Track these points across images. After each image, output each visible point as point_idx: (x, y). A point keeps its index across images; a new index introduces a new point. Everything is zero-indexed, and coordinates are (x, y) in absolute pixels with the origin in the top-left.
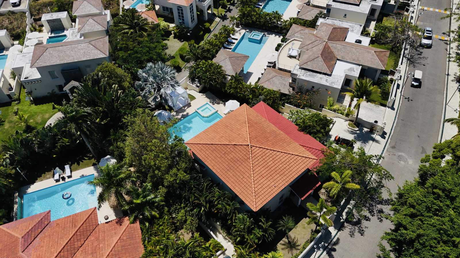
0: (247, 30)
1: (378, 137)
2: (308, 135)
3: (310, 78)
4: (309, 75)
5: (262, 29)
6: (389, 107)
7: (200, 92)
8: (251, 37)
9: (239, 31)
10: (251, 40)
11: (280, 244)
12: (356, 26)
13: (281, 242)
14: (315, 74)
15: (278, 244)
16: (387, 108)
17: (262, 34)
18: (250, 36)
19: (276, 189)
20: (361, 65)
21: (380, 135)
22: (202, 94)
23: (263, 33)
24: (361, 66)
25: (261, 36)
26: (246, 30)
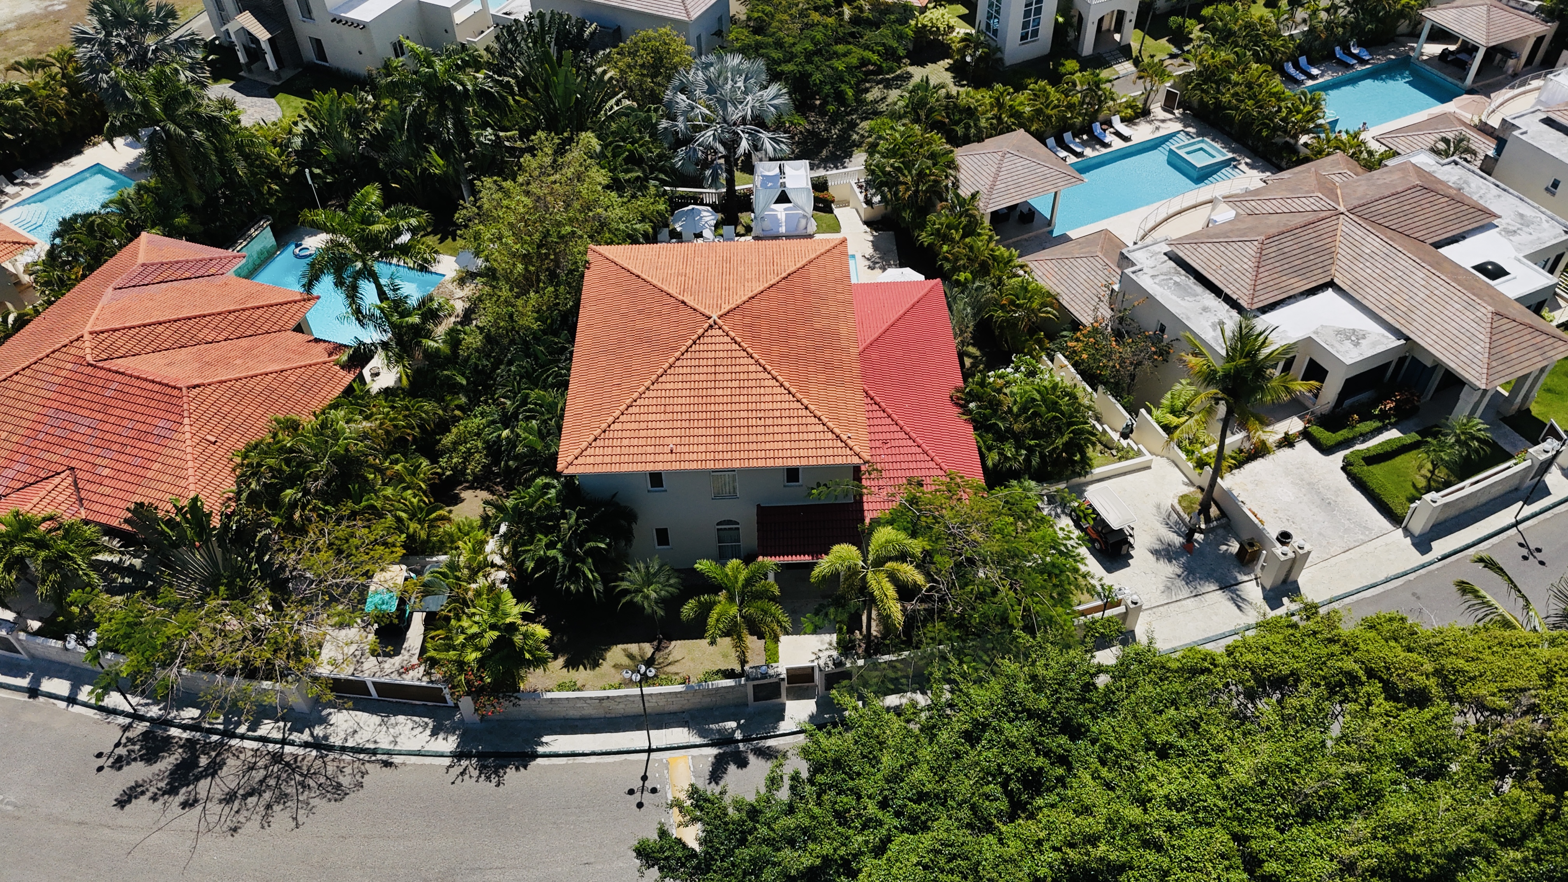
0: (1191, 130)
1: (1252, 590)
2: (970, 428)
3: (1167, 293)
4: (1176, 283)
5: (1245, 145)
6: (1407, 532)
7: (866, 223)
8: (1182, 153)
9: (1163, 121)
10: (1176, 163)
11: (624, 650)
12: (1545, 225)
13: (633, 648)
14: (1199, 289)
15: (620, 646)
16: (1400, 531)
17: (1224, 155)
18: (1178, 148)
19: (669, 457)
20: (1407, 339)
21: (1263, 588)
22: (868, 230)
23: (1230, 155)
24: (1402, 342)
25: (1219, 158)
26: (1185, 127)
